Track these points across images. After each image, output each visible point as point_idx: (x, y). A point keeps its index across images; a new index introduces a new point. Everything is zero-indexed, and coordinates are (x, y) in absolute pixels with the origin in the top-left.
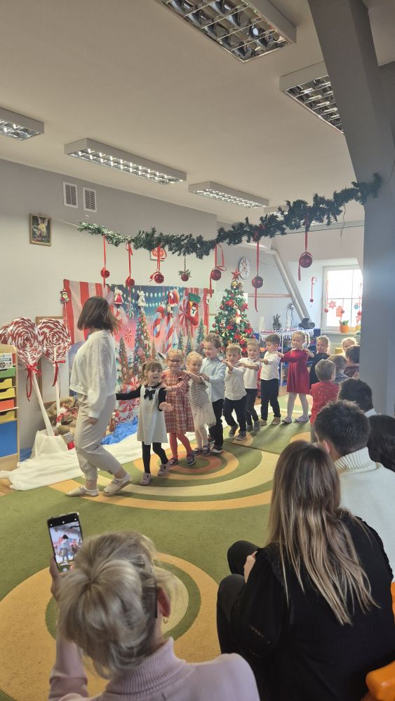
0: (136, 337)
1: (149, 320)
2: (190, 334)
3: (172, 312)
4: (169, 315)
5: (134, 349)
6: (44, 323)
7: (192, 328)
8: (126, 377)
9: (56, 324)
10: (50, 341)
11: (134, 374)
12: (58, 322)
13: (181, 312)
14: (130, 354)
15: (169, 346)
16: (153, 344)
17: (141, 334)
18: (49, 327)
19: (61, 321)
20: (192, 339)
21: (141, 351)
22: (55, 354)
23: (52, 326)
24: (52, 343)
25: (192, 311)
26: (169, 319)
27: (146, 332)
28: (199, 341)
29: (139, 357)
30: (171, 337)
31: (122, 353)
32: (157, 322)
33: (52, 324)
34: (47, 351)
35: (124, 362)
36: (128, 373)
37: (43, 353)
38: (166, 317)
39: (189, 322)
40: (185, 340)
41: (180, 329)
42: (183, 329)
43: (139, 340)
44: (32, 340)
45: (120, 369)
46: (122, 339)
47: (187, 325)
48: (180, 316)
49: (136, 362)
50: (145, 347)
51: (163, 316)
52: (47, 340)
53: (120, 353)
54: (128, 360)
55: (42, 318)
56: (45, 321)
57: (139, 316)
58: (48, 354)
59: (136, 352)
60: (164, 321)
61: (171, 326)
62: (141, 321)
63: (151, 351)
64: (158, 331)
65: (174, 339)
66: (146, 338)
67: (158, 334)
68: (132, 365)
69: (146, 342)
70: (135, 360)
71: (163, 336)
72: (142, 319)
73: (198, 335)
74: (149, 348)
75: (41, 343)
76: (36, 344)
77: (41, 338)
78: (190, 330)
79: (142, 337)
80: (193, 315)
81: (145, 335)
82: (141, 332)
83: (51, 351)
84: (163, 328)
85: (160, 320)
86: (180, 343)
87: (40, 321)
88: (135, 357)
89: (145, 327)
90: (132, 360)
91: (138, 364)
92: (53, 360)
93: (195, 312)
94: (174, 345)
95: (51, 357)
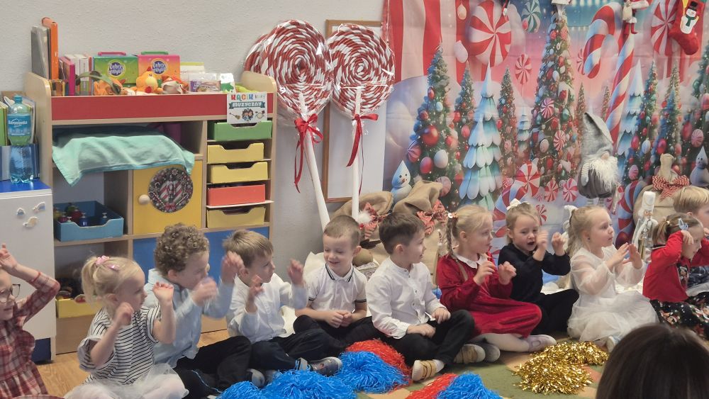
0: (540, 74)
1: (575, 38)
2: (675, 75)
3: (634, 20)
4: (626, 28)
5: (533, 100)
6: (342, 33)
7: (682, 61)
8: (509, 160)
9: (366, 36)
10: (350, 72)
11: (528, 157)
12: (370, 33)
13: (657, 22)
14: (523, 110)
15: (618, 100)
16: (581, 93)
17: (552, 68)
18: (349, 43)
19: (377, 32)
20: (681, 87)
21: (549, 107)
22: (359, 100)
23: (357, 40)
24: (355, 77)
25: (684, 20)
26: (624, 37)
27: (565, 63)
28: (697, 92)
29: (543, 120)
30: (626, 79)
31: (505, 108)
32: (595, 42)
33: (357, 36)
34: (343, 91)
35: (509, 129)
36: (515, 153)
37: (334, 96)
38: (618, 33)
39: (676, 47)
40: (661, 88)
41: (652, 61)
42: (659, 62)
43: (546, 81)
44: (313, 69)
45: (498, 142)
46: (506, 76)
47: (669, 53)
48: (653, 30)
49: (535, 130)
50: (560, 98)
51: (611, 30)
52: (344, 70)
53: (500, 107)
54: (518, 125)
55: (338, 23)
56: (344, 28)
57: (553, 26)
58: (343, 99)
59: (538, 107)
60: (613, 41)
61: (629, 52)
62: (557, 38)
63: (573, 109)
64: (596, 61)
65: (635, 82)
66: (564, 77)
67: (595, 71)
68: (525, 136)
69: (563, 86)
70: (535, 125)
71: (606, 74)
72: (559, 35)
73: (697, 76)
74: (570, 100)
75: (330, 76)
76: (320, 76)
77: (330, 66)
78: (676, 65)
79: (556, 74)
80: (686, 30)
81: (563, 69)
82: (555, 62)
83: (349, 94)
84: (608, 56)
85: (603, 37)
86: (649, 93)
87: (334, 28)
88: (534, 118)
89: (565, 54)
90: (527, 126)
91: (541, 136)
92: (353, 111)
93: (693, 23)
94: (633, 97)
95: (350, 105)
